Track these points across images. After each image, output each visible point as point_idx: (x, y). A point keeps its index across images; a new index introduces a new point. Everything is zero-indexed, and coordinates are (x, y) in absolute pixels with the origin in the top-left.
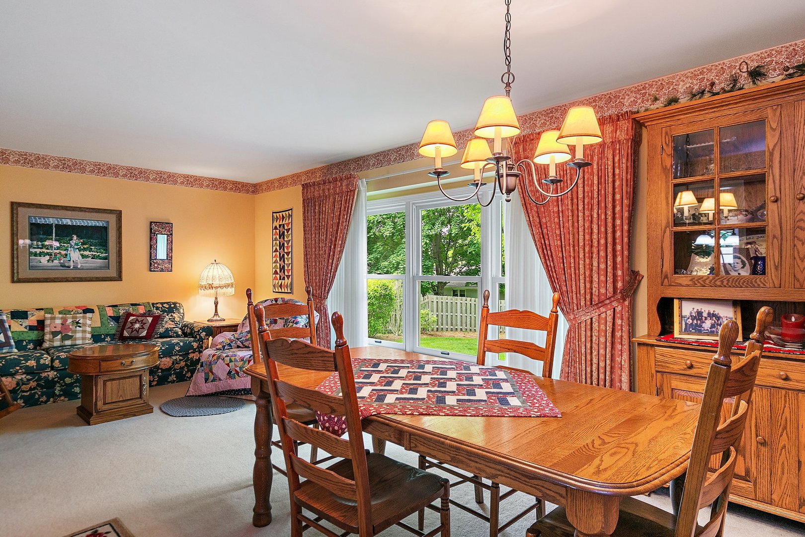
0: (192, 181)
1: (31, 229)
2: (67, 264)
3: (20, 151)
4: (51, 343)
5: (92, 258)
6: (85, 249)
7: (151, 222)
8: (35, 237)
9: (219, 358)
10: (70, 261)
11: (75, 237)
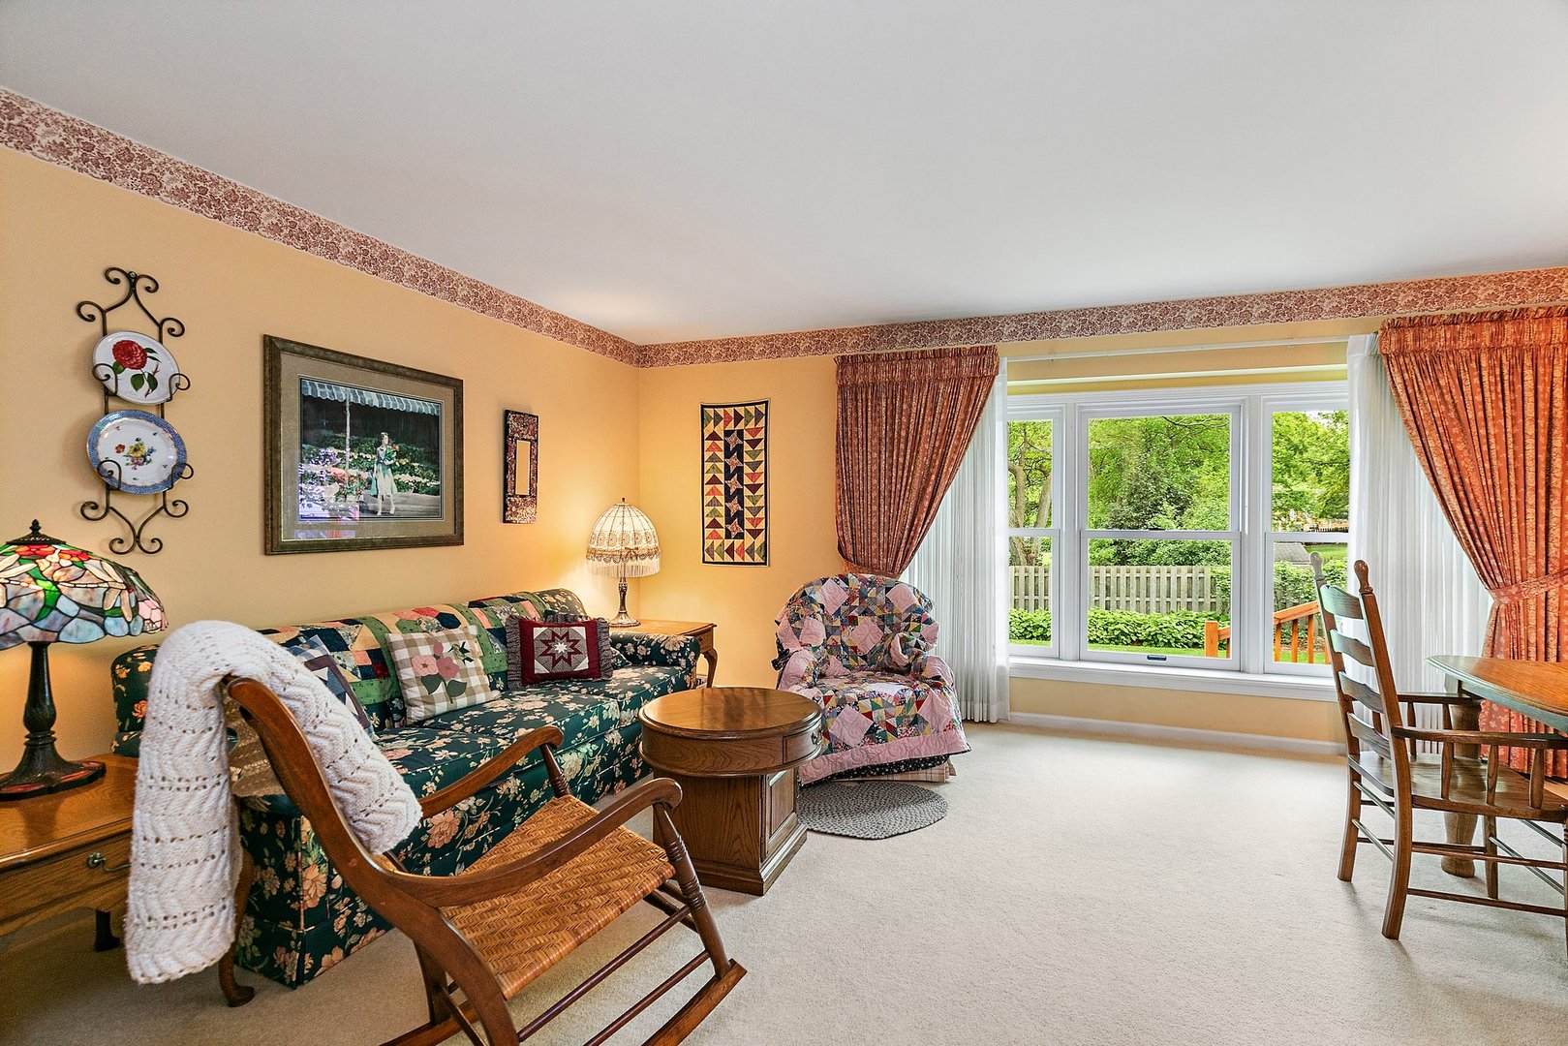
0: (563, 328)
1: (304, 413)
2: (371, 506)
3: (281, 201)
4: (429, 707)
5: (415, 491)
6: (402, 469)
7: (507, 412)
8: (313, 432)
9: (842, 703)
10: (376, 496)
11: (386, 439)
